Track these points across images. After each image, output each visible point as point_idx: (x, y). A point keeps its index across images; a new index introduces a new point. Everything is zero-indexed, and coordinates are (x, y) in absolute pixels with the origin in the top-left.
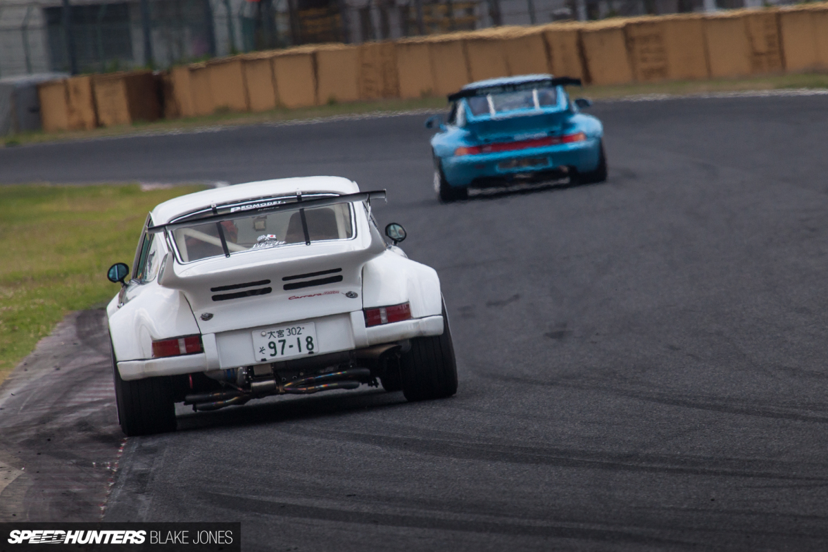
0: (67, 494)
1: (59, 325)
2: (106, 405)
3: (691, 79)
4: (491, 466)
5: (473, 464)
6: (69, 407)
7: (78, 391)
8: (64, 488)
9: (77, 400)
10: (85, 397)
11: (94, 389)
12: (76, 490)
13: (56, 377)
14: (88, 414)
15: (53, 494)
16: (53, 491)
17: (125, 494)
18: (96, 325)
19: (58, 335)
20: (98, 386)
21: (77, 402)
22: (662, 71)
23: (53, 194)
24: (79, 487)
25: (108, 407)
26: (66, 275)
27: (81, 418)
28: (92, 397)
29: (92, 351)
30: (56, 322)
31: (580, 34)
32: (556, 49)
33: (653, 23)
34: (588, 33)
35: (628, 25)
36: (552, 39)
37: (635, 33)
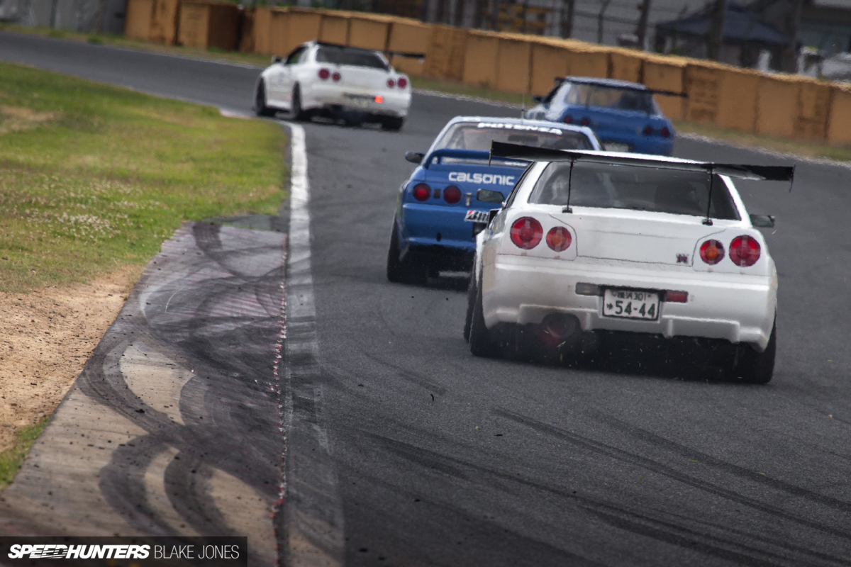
0: (242, 407)
1: (178, 231)
2: (247, 323)
3: (736, 130)
4: (654, 475)
5: (634, 469)
6: (213, 317)
7: (216, 303)
8: (238, 400)
9: (218, 311)
10: (225, 311)
11: (230, 304)
12: (250, 405)
13: (190, 283)
14: (233, 329)
15: (229, 404)
16: (230, 401)
17: (298, 420)
18: (213, 239)
19: (178, 241)
20: (234, 302)
21: (218, 314)
22: (712, 115)
23: (139, 99)
24: (251, 403)
25: (249, 325)
26: (170, 181)
27: (227, 331)
28: (231, 312)
29: (215, 264)
30: (175, 228)
31: (643, 63)
32: (617, 71)
33: (713, 70)
34: (651, 64)
35: (689, 66)
36: (616, 61)
37: (695, 74)
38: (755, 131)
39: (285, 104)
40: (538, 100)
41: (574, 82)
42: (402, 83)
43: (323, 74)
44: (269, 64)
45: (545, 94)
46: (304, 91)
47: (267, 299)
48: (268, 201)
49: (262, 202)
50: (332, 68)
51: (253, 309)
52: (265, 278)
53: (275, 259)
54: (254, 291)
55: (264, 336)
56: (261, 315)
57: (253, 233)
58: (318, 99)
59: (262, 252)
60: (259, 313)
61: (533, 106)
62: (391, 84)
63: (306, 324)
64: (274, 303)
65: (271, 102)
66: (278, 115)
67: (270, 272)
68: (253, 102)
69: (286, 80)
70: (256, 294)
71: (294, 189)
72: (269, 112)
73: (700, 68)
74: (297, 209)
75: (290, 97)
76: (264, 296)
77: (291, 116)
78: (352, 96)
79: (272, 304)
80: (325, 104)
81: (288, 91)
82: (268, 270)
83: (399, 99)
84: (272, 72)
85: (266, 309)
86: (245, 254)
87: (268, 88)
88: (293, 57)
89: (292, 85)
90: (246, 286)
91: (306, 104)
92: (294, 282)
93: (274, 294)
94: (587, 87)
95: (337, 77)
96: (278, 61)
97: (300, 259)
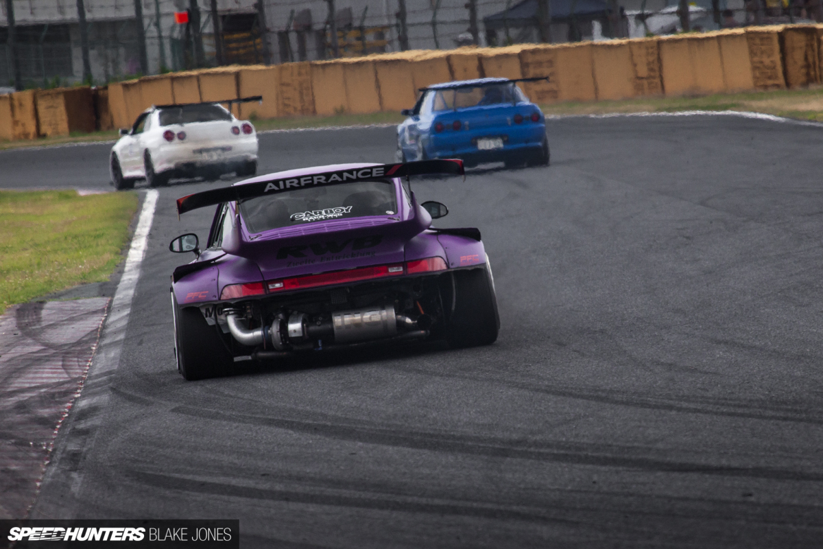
0: (6, 471)
2: (44, 390)
4: (393, 449)
5: (376, 448)
6: (9, 392)
7: (18, 378)
8: (4, 466)
9: (16, 385)
10: (23, 383)
11: (32, 375)
12: (14, 468)
14: (26, 398)
17: (59, 471)
18: (34, 317)
20: (36, 373)
21: (16, 387)
22: (554, 93)
24: (17, 465)
25: (44, 392)
26: (9, 271)
27: (19, 402)
28: (30, 383)
29: (30, 341)
31: (481, 58)
32: (458, 71)
33: (546, 51)
34: (488, 59)
35: (524, 52)
36: (455, 62)
37: (530, 59)
38: (597, 99)
39: (140, 172)
40: (406, 113)
41: (436, 89)
42: (247, 130)
43: (168, 136)
44: (118, 138)
45: (411, 106)
46: (154, 156)
47: (72, 363)
48: (101, 270)
49: (95, 271)
50: (175, 128)
51: (55, 375)
52: (79, 343)
53: (94, 322)
54: (61, 359)
55: (57, 399)
56: (61, 380)
57: (77, 303)
58: (169, 161)
59: (82, 319)
60: (60, 378)
61: (402, 122)
62: (235, 130)
63: (105, 378)
64: (79, 366)
65: (127, 174)
66: (137, 184)
67: (86, 336)
68: (111, 177)
69: (136, 150)
70: (63, 361)
71: (131, 252)
72: (127, 184)
73: (534, 52)
74: (129, 271)
75: (142, 165)
76: (71, 361)
77: (146, 183)
78: (200, 151)
79: (77, 367)
80: (177, 165)
81: (140, 159)
82: (83, 334)
83: (248, 144)
84: (122, 144)
85: (68, 373)
86: (64, 324)
87: (121, 160)
88: (138, 126)
89: (143, 151)
90: (54, 355)
91: (158, 168)
92: (107, 341)
93: (81, 358)
94: (452, 93)
95: (182, 136)
96: (125, 132)
97: (119, 319)
